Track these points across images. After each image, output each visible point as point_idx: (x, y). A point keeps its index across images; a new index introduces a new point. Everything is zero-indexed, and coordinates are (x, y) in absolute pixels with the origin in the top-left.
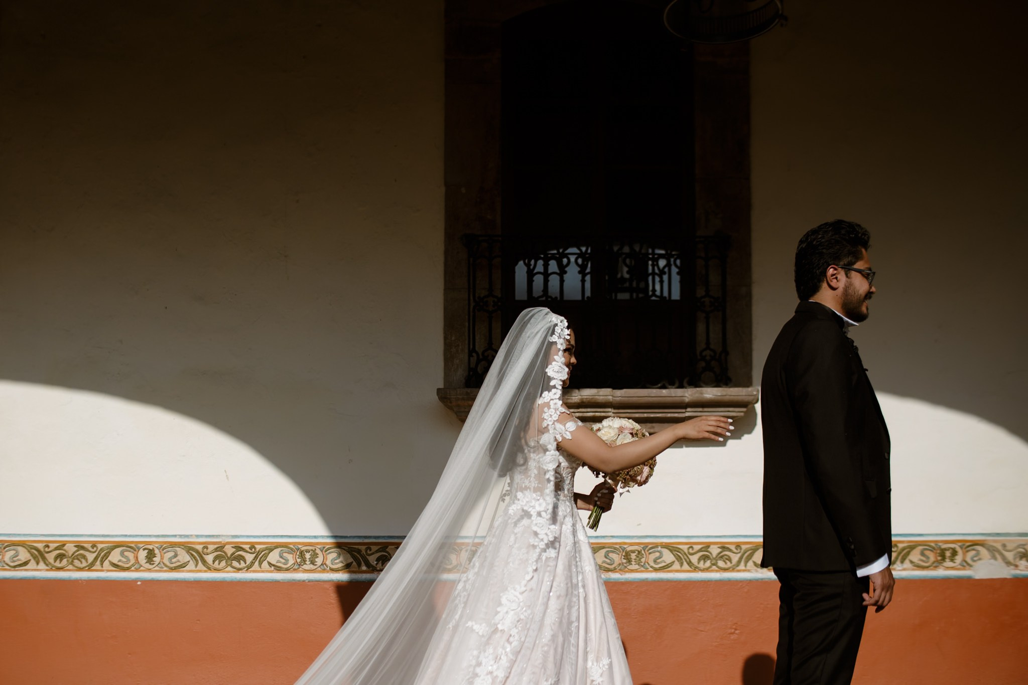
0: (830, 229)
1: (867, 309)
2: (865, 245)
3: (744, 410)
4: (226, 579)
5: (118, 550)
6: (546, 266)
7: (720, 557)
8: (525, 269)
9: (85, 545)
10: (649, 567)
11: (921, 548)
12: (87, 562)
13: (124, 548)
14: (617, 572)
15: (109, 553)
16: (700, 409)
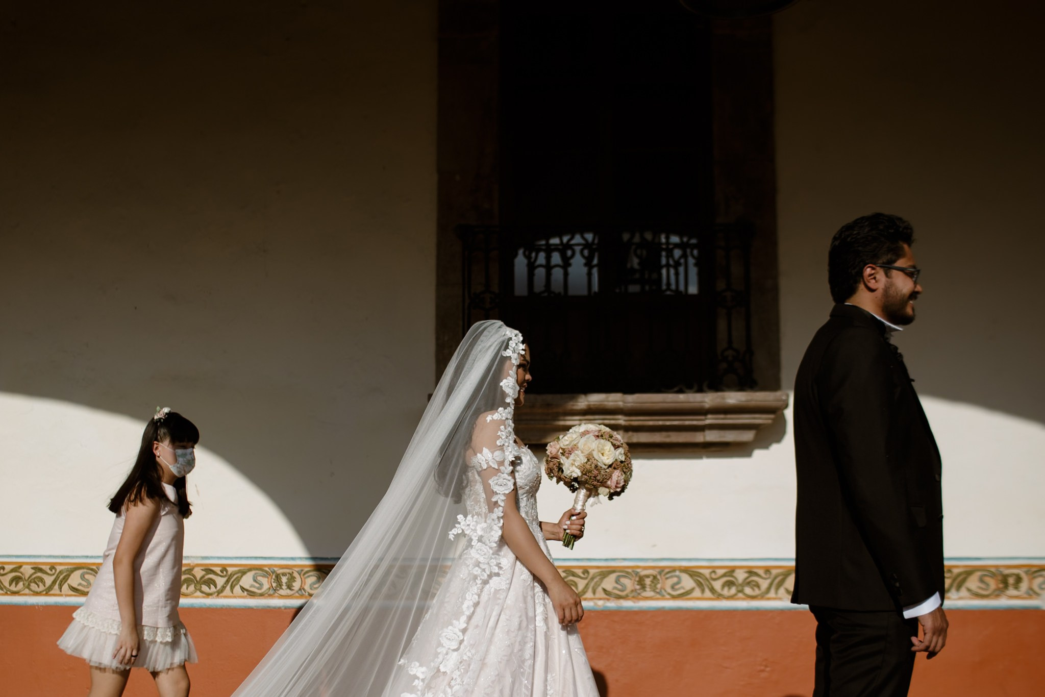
0: (867, 223)
1: (913, 310)
2: (908, 239)
3: (772, 416)
4: (195, 605)
5: (78, 573)
6: (548, 258)
7: (747, 583)
8: (525, 261)
9: (43, 567)
10: (665, 594)
11: (979, 574)
12: (45, 586)
13: (85, 570)
14: (629, 599)
15: (68, 576)
16: (722, 416)
